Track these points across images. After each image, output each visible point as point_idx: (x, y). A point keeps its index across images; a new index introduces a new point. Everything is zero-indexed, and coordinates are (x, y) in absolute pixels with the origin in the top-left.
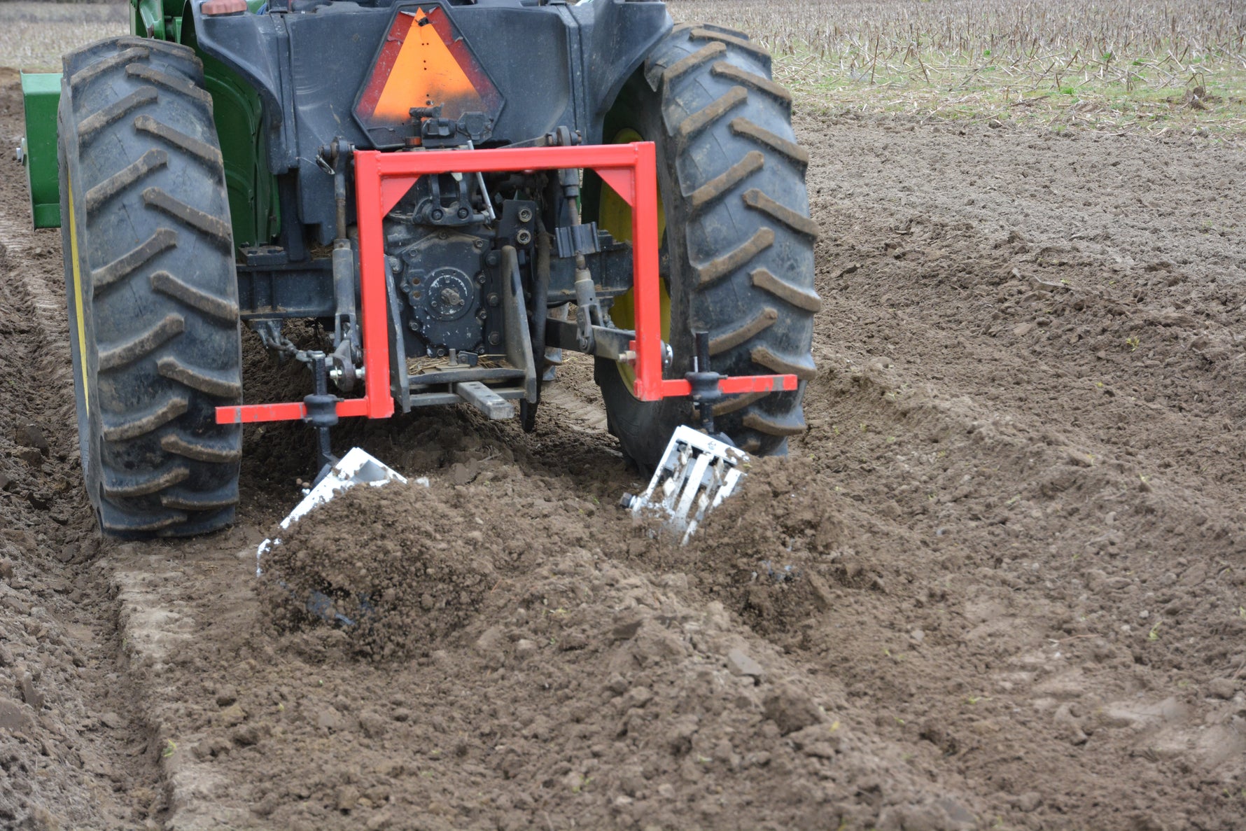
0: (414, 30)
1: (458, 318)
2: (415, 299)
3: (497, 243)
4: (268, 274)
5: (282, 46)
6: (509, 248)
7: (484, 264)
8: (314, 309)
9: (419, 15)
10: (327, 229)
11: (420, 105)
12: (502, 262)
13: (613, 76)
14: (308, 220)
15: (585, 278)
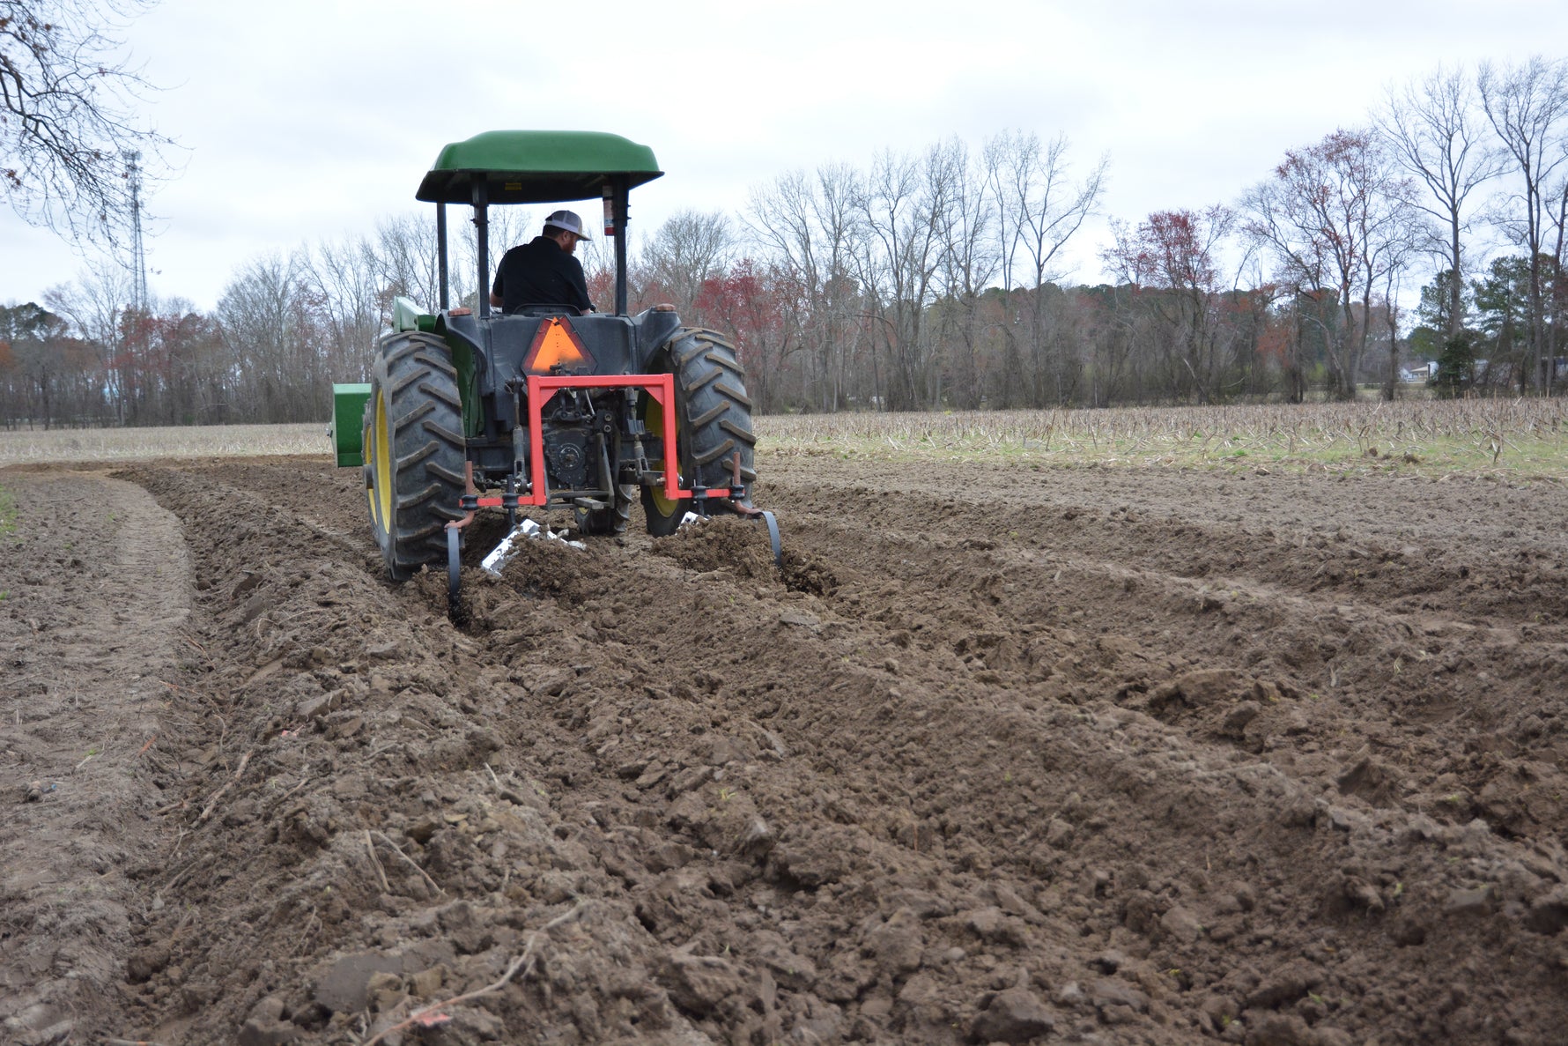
0: (552, 327)
1: (574, 469)
2: (553, 459)
3: (594, 432)
4: (477, 449)
5: (487, 334)
6: (601, 435)
7: (588, 443)
8: (501, 467)
9: (555, 320)
10: (509, 423)
11: (554, 363)
12: (598, 439)
13: (650, 348)
14: (499, 418)
15: (639, 446)
